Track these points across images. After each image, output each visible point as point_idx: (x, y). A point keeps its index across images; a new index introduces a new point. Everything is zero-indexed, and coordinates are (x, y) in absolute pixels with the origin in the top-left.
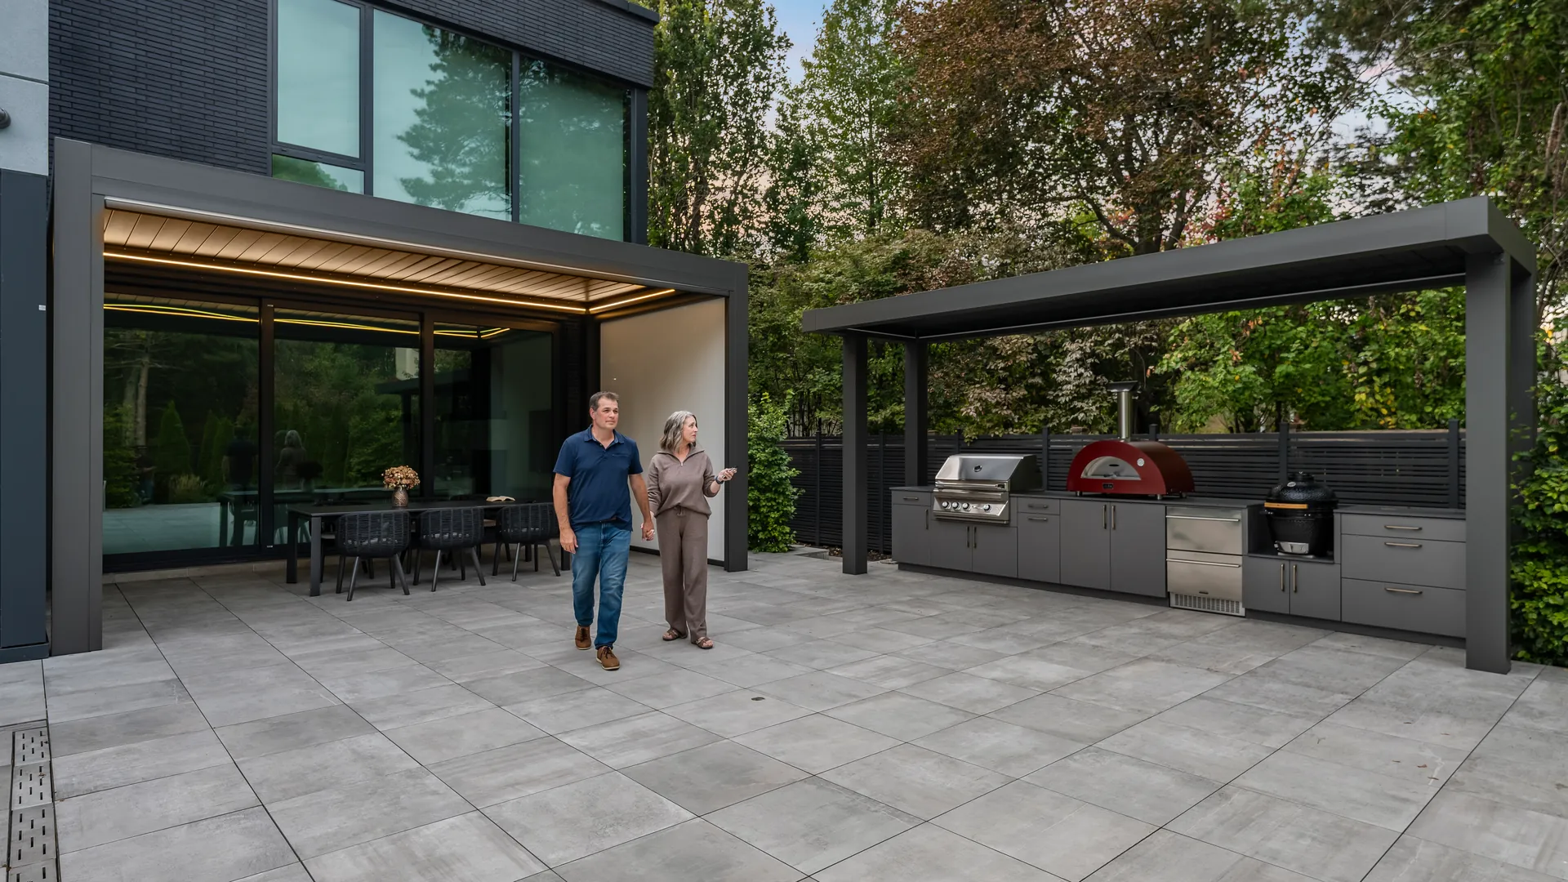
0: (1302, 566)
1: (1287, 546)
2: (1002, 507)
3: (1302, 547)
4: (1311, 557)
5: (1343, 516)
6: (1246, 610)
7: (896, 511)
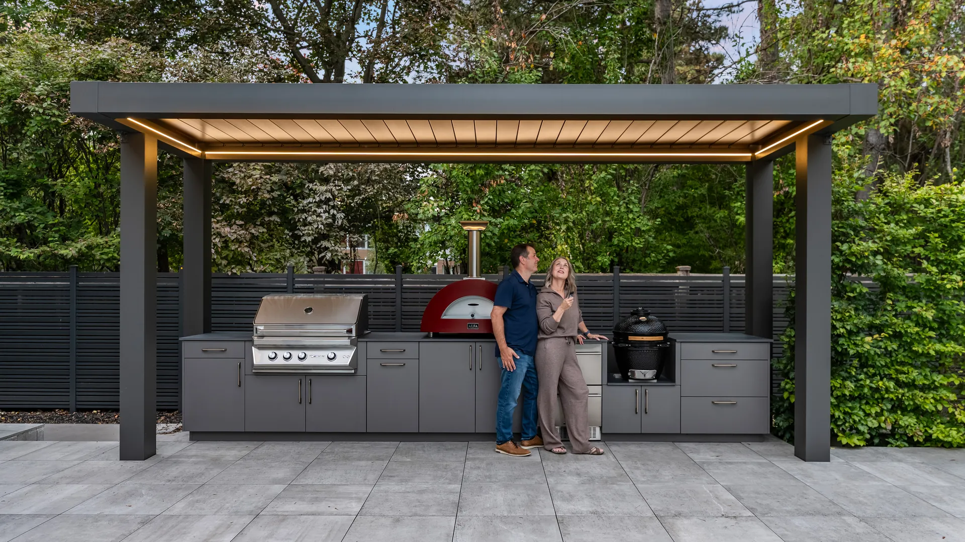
0: (649, 390)
1: (639, 374)
2: (350, 353)
3: (650, 374)
4: (656, 381)
5: (682, 344)
6: (602, 434)
7: (188, 367)
